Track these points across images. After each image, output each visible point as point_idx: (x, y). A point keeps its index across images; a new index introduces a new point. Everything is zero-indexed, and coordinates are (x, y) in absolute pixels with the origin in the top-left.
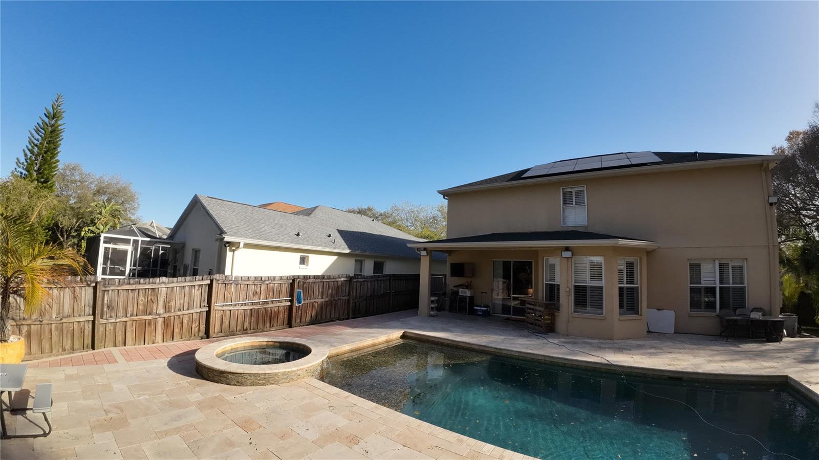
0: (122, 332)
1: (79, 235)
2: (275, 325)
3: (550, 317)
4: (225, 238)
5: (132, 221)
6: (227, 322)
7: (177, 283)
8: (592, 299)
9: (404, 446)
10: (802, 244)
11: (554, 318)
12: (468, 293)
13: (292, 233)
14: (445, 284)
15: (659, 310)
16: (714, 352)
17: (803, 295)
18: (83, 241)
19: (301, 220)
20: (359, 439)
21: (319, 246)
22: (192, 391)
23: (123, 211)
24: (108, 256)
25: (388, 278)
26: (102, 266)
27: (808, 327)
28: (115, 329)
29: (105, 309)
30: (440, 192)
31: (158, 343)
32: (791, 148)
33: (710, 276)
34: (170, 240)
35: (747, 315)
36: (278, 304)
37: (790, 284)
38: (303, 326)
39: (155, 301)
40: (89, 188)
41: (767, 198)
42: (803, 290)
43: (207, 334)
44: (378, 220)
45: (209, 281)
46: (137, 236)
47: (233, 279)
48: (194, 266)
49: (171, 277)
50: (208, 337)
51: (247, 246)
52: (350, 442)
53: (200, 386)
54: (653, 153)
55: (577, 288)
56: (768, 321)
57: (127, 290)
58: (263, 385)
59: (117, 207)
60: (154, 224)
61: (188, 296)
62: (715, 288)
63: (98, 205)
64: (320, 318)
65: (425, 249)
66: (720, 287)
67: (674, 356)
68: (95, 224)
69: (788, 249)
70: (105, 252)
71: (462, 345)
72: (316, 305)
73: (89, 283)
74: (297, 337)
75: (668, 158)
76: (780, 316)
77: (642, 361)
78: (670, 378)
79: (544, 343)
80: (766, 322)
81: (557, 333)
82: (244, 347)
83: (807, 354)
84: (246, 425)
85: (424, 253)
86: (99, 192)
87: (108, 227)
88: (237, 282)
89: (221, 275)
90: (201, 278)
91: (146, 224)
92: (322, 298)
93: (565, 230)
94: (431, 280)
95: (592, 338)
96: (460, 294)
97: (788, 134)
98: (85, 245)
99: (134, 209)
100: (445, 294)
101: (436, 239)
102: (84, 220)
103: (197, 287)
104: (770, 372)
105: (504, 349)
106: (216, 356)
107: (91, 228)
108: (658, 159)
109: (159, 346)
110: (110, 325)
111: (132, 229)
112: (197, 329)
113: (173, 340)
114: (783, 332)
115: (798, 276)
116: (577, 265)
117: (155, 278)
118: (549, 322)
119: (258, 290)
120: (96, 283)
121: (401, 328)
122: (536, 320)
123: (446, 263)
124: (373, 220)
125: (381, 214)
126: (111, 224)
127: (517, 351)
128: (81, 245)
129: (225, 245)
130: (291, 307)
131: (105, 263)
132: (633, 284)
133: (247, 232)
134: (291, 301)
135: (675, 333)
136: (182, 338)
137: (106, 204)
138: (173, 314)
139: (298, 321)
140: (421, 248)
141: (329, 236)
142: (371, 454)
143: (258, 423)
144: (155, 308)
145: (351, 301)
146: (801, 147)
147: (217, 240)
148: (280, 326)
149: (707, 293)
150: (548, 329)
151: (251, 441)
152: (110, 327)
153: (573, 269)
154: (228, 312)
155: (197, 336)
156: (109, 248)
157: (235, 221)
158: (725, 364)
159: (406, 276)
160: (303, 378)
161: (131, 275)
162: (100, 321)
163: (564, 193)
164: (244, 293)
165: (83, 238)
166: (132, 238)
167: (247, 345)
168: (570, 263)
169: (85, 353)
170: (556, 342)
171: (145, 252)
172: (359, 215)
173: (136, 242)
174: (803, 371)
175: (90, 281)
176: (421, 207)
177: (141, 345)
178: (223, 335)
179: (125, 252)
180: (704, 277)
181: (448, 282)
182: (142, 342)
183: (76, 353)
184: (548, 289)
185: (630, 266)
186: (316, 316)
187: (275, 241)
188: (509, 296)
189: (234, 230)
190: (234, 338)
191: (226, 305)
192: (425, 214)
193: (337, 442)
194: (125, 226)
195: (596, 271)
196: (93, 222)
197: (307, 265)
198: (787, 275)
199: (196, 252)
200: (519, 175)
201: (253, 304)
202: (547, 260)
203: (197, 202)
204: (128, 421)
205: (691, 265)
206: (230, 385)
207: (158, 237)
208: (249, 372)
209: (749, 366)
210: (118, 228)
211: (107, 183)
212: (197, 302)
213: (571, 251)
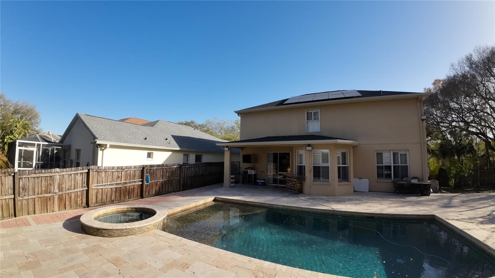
0: (32, 205)
1: (3, 141)
2: (132, 197)
3: (300, 185)
4: (97, 142)
5: (36, 131)
6: (100, 197)
7: (67, 172)
8: (323, 173)
9: (217, 267)
10: (441, 141)
11: (302, 185)
12: (253, 172)
13: (142, 138)
14: (240, 167)
15: (360, 179)
16: (391, 202)
17: (441, 170)
18: (6, 145)
19: (147, 129)
20: (189, 265)
21: (160, 146)
22: (80, 242)
23: (30, 124)
24: (22, 154)
25: (205, 165)
26: (18, 161)
27: (445, 188)
28: (28, 203)
29: (21, 190)
30: (236, 112)
31: (56, 211)
32: (435, 88)
33: (388, 160)
34: (61, 143)
35: (409, 181)
36: (134, 184)
37: (433, 163)
38: (151, 197)
39: (52, 184)
40: (9, 109)
41: (420, 116)
42: (442, 167)
43: (88, 205)
44: (198, 129)
45: (87, 170)
46: (40, 141)
47: (103, 169)
48: (77, 160)
49: (62, 168)
50: (88, 207)
51: (112, 146)
52: (183, 267)
53: (85, 239)
54: (357, 91)
55: (314, 167)
56: (421, 184)
57: (34, 177)
58: (126, 236)
59: (27, 122)
60: (50, 133)
61: (74, 180)
62: (391, 166)
63: (15, 121)
64: (161, 191)
65: (227, 147)
66: (393, 166)
67: (369, 204)
68: (13, 134)
69: (432, 145)
70: (19, 152)
71: (250, 203)
72: (159, 183)
73: (10, 173)
74: (147, 204)
75: (365, 94)
76: (428, 181)
77: (352, 208)
78: (368, 217)
79: (297, 200)
80: (420, 185)
81: (304, 194)
82: (112, 212)
83: (445, 203)
84: (116, 262)
85: (226, 149)
86: (15, 112)
87: (21, 135)
88: (106, 170)
89: (95, 166)
90: (81, 168)
91: (45, 133)
92: (163, 179)
93: (307, 134)
94: (231, 165)
95: (323, 196)
96: (248, 173)
97: (434, 81)
98: (7, 148)
99: (37, 123)
100: (239, 173)
101: (233, 141)
102: (6, 131)
103: (79, 175)
104: (424, 213)
105: (274, 205)
106: (94, 219)
107: (10, 136)
108: (359, 94)
109: (57, 214)
110: (24, 201)
111: (36, 136)
112: (80, 201)
113: (65, 209)
114: (430, 190)
115: (438, 160)
116: (315, 155)
117: (52, 169)
118: (300, 187)
119: (120, 175)
120: (15, 173)
121: (213, 195)
122: (292, 186)
123: (240, 155)
124: (195, 129)
125: (200, 125)
126: (23, 133)
127: (282, 205)
128: (5, 148)
129: (97, 146)
130: (142, 185)
131: (20, 159)
132: (346, 165)
133: (112, 138)
134: (142, 181)
135: (369, 191)
136: (71, 208)
137: (20, 120)
138: (64, 193)
139: (147, 194)
140: (224, 146)
141: (167, 139)
142: (197, 274)
143: (124, 260)
144: (52, 189)
145: (181, 180)
146: (441, 88)
147: (91, 143)
148: (135, 197)
149: (386, 169)
150: (299, 192)
151: (120, 272)
152: (25, 202)
153: (313, 157)
154: (101, 190)
155: (81, 206)
156: (22, 150)
157: (103, 131)
158: (398, 209)
159: (216, 163)
160: (152, 230)
161: (37, 167)
162: (18, 198)
163: (308, 113)
164: (111, 177)
165: (6, 143)
166: (36, 143)
167: (114, 211)
168: (311, 154)
169: (11, 219)
170: (304, 198)
171: (45, 152)
172: (185, 126)
173: (39, 145)
174: (443, 213)
175: (11, 172)
176: (224, 121)
177: (45, 213)
178: (98, 205)
179: (32, 152)
180: (385, 160)
181: (241, 166)
182: (46, 212)
183: (5, 219)
184: (299, 168)
185: (344, 155)
186: (159, 190)
187: (131, 143)
188: (277, 173)
189: (103, 137)
190: (105, 206)
191: (99, 186)
192: (226, 125)
193: (175, 268)
194: (32, 135)
195: (325, 158)
196: (12, 133)
197: (152, 158)
198: (432, 159)
199: (78, 151)
200: (282, 103)
201: (117, 184)
202: (298, 152)
203: (78, 118)
204: (41, 263)
205: (377, 154)
206: (104, 237)
207: (53, 142)
208: (116, 228)
209: (412, 210)
210: (27, 136)
211: (20, 106)
212: (80, 184)
213: (312, 146)
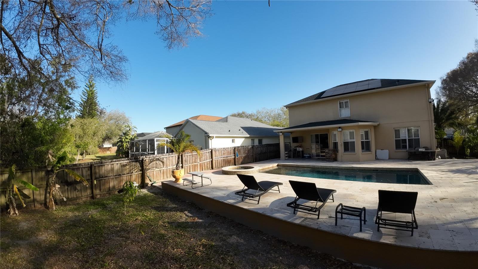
0: (189, 169)
2: (231, 165)
3: (335, 155)
4: (208, 135)
6: (217, 164)
8: (351, 147)
11: (337, 155)
12: (301, 149)
13: (227, 130)
14: (290, 146)
15: (382, 150)
21: (238, 135)
25: (266, 146)
29: (184, 162)
33: (404, 135)
36: (231, 157)
38: (239, 165)
39: (197, 158)
41: (428, 100)
45: (211, 150)
50: (212, 169)
51: (217, 137)
55: (344, 143)
56: (428, 152)
61: (206, 156)
62: (406, 139)
65: (281, 132)
66: (408, 139)
67: (380, 164)
72: (242, 157)
77: (365, 166)
81: (338, 161)
85: (281, 134)
88: (218, 150)
92: (244, 154)
93: (341, 119)
94: (285, 145)
95: (351, 161)
96: (297, 150)
100: (290, 151)
103: (208, 153)
107: (127, 137)
108: (380, 85)
112: (209, 167)
113: (203, 171)
114: (435, 156)
116: (344, 134)
118: (334, 157)
119: (224, 153)
121: (276, 163)
122: (329, 157)
123: (290, 137)
129: (208, 138)
130: (235, 158)
132: (368, 140)
134: (235, 156)
135: (389, 159)
136: (205, 170)
138: (202, 162)
139: (237, 163)
140: (279, 132)
141: (239, 130)
144: (197, 160)
145: (254, 155)
147: (205, 136)
149: (403, 142)
150: (335, 160)
152: (186, 168)
154: (217, 161)
155: (209, 169)
159: (274, 144)
163: (340, 103)
164: (220, 154)
166: (165, 139)
168: (341, 133)
173: (167, 140)
178: (216, 168)
180: (402, 135)
184: (334, 144)
185: (367, 133)
186: (243, 161)
189: (213, 132)
191: (216, 158)
192: (274, 113)
195: (352, 136)
197: (235, 143)
200: (320, 96)
201: (223, 157)
202: (333, 132)
203: (188, 122)
205: (395, 130)
212: (208, 158)
213: (341, 128)
